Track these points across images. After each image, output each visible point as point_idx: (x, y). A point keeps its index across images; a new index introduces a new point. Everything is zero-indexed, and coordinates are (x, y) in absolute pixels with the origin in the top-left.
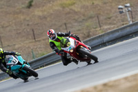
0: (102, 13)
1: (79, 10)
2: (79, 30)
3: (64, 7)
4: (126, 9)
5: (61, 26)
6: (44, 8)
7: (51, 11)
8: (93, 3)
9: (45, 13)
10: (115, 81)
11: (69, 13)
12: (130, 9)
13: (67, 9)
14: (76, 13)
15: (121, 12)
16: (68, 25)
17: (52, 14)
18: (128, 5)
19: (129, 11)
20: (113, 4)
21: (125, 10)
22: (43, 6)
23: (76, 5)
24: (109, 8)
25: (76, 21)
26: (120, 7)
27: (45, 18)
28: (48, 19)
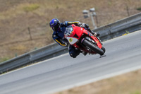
0: (66, 18)
1: (43, 14)
2: (43, 35)
3: (27, 12)
4: (91, 13)
5: (24, 30)
6: (7, 12)
7: (14, 15)
8: (57, 8)
9: (8, 17)
10: (81, 87)
11: (33, 17)
12: (94, 13)
13: (31, 14)
14: (40, 17)
15: (86, 17)
16: (31, 30)
17: (15, 18)
18: (93, 9)
19: (94, 16)
20: (78, 9)
21: (90, 15)
22: (6, 10)
23: (40, 9)
24: (74, 12)
25: (40, 25)
26: (85, 11)
27: (8, 22)
28: (11, 23)
